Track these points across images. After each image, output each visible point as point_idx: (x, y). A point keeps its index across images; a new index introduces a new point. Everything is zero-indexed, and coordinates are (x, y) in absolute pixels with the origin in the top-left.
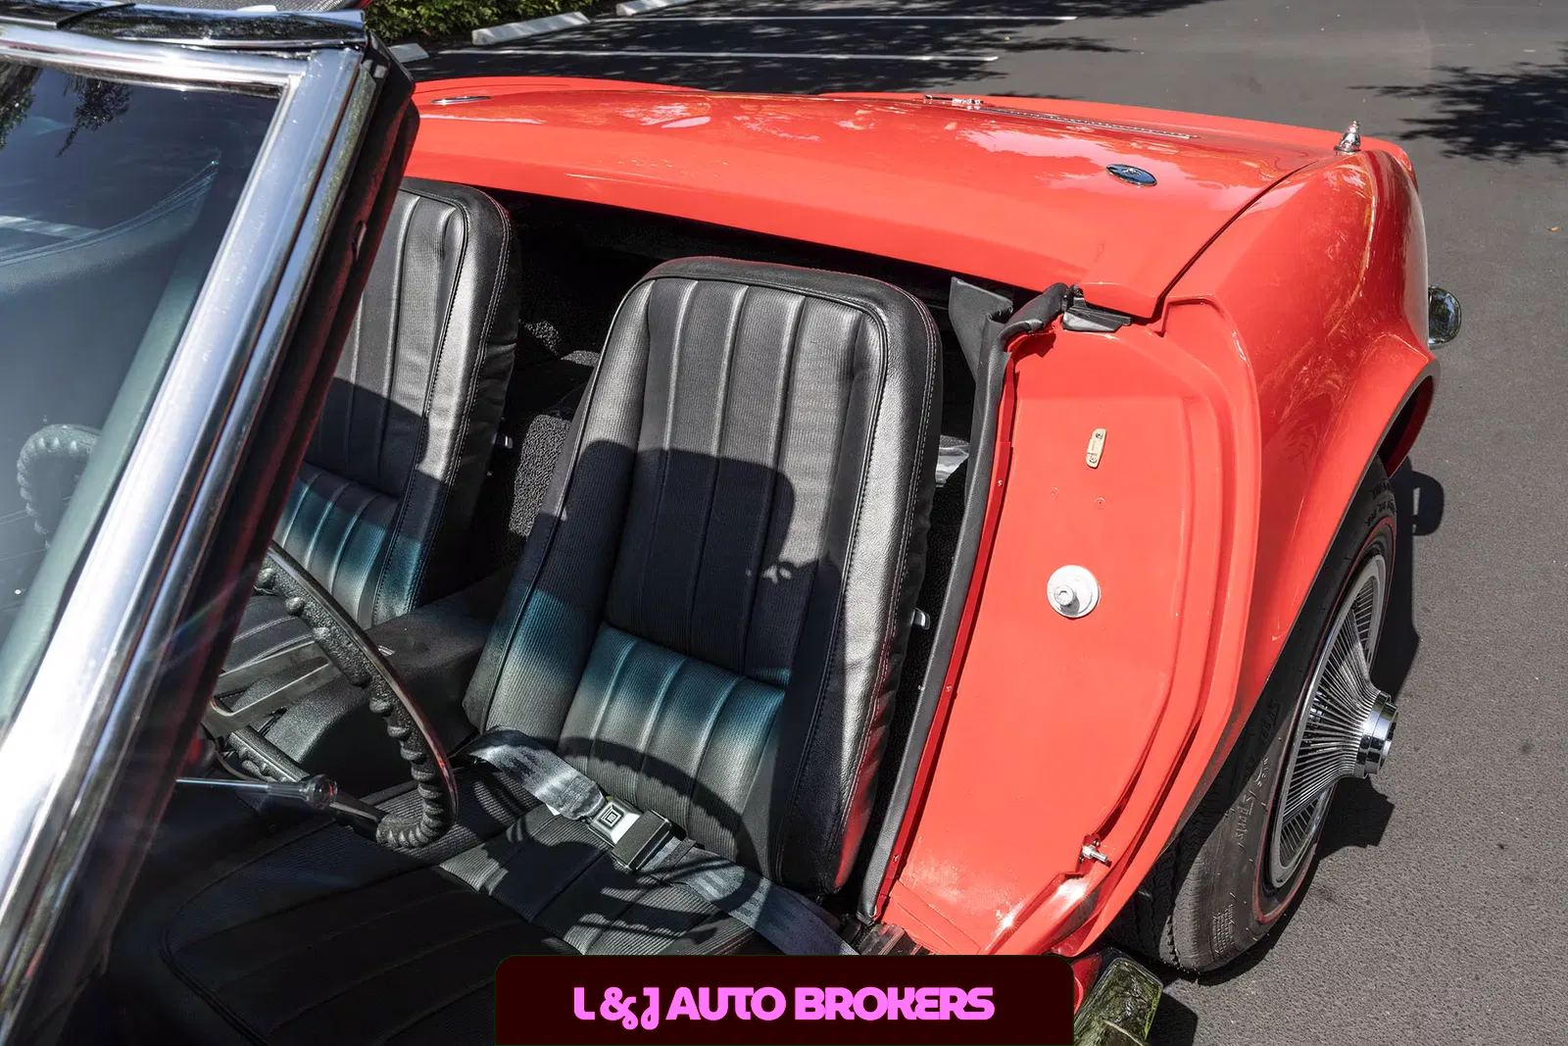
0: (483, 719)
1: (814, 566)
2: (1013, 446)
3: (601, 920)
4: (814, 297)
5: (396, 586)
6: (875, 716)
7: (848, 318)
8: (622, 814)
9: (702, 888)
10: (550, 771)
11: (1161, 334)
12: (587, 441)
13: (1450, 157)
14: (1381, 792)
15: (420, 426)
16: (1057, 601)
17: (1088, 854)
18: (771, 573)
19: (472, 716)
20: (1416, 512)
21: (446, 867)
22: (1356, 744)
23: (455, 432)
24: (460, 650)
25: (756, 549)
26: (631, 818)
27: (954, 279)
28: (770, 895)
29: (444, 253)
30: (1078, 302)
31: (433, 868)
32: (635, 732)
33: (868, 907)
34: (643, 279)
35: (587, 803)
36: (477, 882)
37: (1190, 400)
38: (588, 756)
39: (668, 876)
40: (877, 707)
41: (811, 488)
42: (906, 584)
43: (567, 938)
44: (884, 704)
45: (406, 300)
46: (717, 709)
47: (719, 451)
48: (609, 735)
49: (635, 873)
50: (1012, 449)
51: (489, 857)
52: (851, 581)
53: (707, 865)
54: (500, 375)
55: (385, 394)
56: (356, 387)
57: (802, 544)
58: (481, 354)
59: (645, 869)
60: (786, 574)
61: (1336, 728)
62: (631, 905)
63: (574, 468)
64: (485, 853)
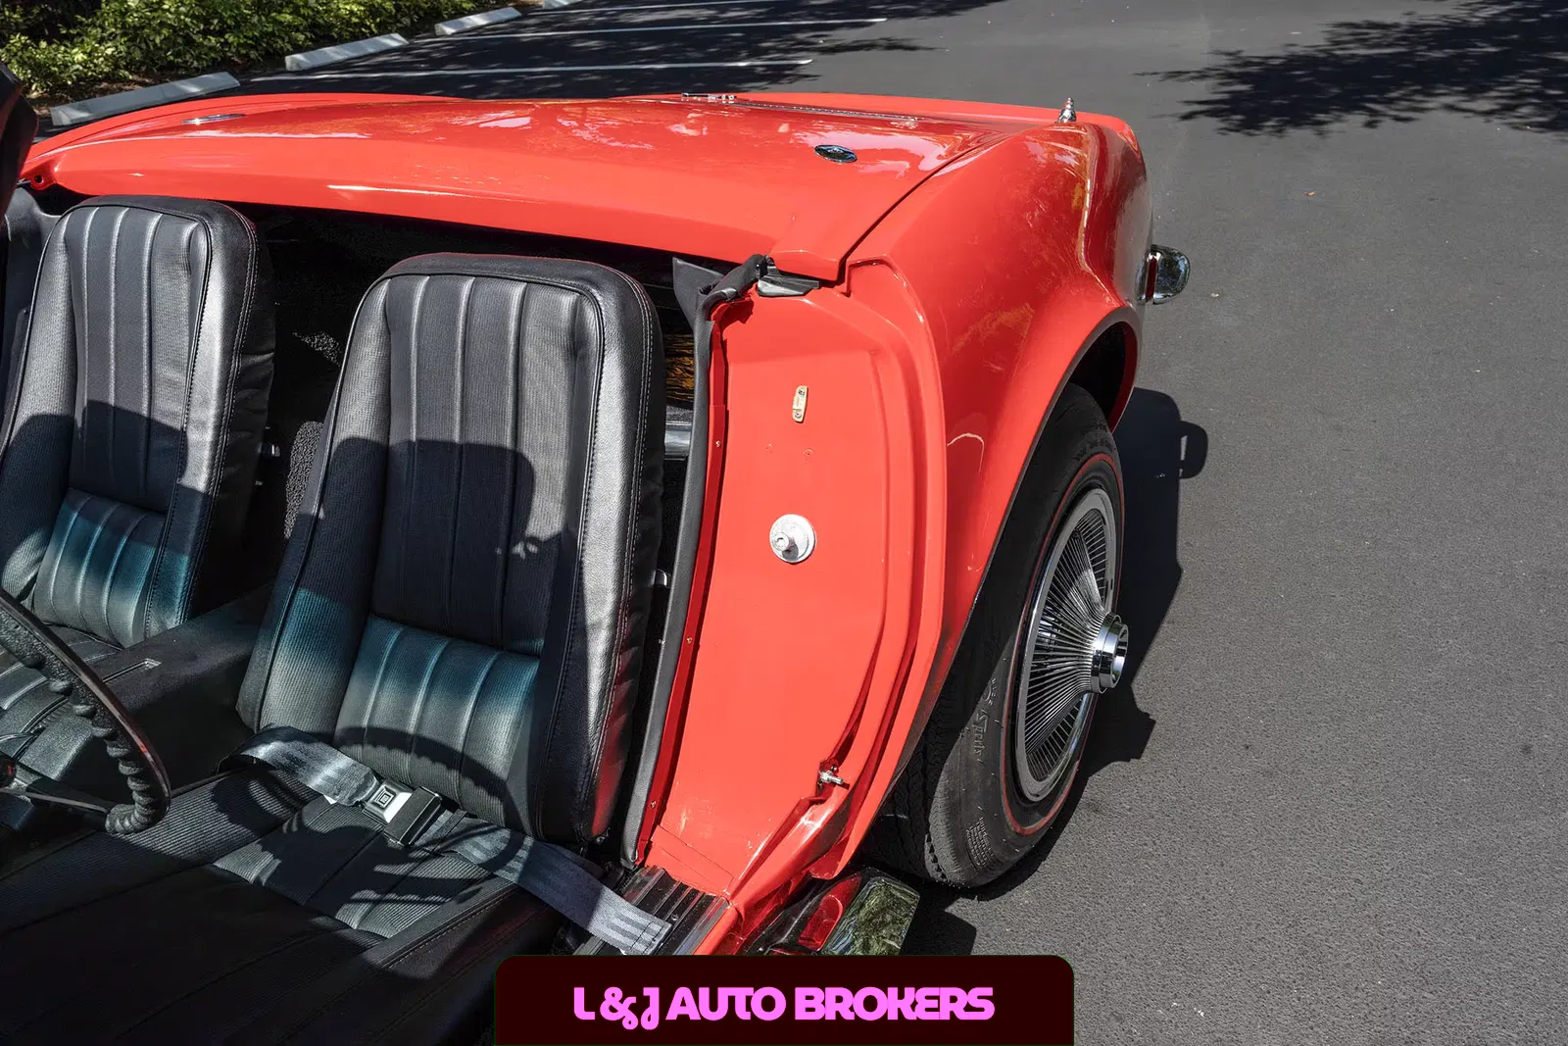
0: (256, 719)
1: (557, 538)
2: (729, 408)
3: (372, 895)
4: (535, 283)
5: (165, 601)
6: (618, 672)
7: (567, 300)
8: (395, 795)
9: (469, 854)
10: (322, 761)
11: (848, 295)
12: (337, 441)
13: (1224, 134)
14: (1144, 711)
15: (177, 441)
16: (779, 549)
17: (826, 779)
18: (519, 549)
19: (246, 718)
20: (1183, 458)
21: (218, 864)
22: (1089, 662)
23: (215, 444)
24: (230, 655)
25: (503, 527)
26: (403, 797)
27: (674, 259)
28: (532, 851)
29: (190, 267)
30: (772, 270)
31: (207, 867)
32: (405, 714)
33: (630, 852)
34: (383, 277)
35: (361, 789)
36: (251, 876)
37: (876, 352)
38: (362, 744)
39: (439, 847)
40: (618, 663)
41: (549, 464)
42: (639, 546)
43: (339, 916)
44: (628, 660)
45: (157, 317)
46: (479, 684)
47: (461, 437)
48: (380, 722)
49: (408, 848)
50: (727, 412)
51: (263, 850)
52: (586, 547)
53: (475, 831)
54: (259, 385)
55: (145, 413)
56: (116, 408)
57: (545, 519)
58: (235, 364)
59: (417, 843)
60: (533, 549)
61: (1070, 648)
62: (404, 877)
63: (328, 465)
64: (259, 847)
